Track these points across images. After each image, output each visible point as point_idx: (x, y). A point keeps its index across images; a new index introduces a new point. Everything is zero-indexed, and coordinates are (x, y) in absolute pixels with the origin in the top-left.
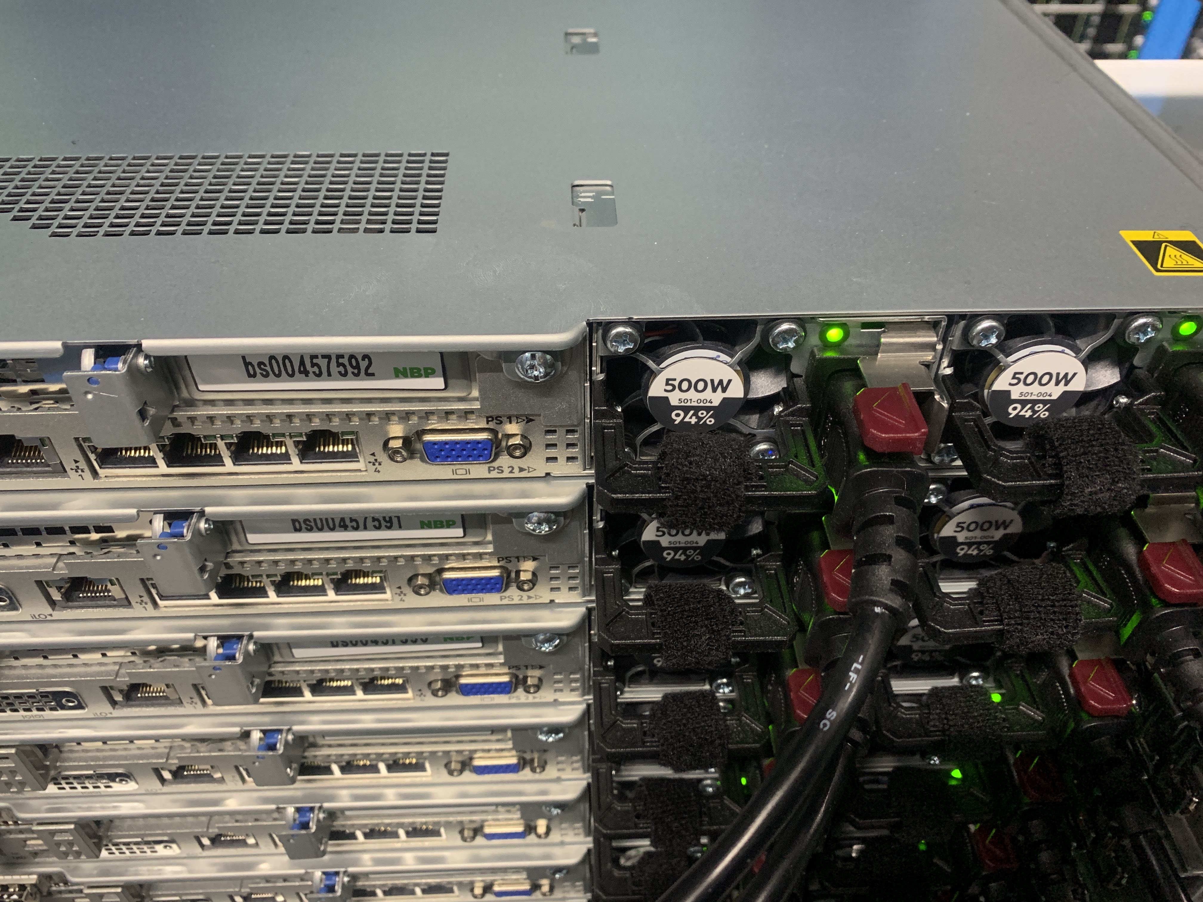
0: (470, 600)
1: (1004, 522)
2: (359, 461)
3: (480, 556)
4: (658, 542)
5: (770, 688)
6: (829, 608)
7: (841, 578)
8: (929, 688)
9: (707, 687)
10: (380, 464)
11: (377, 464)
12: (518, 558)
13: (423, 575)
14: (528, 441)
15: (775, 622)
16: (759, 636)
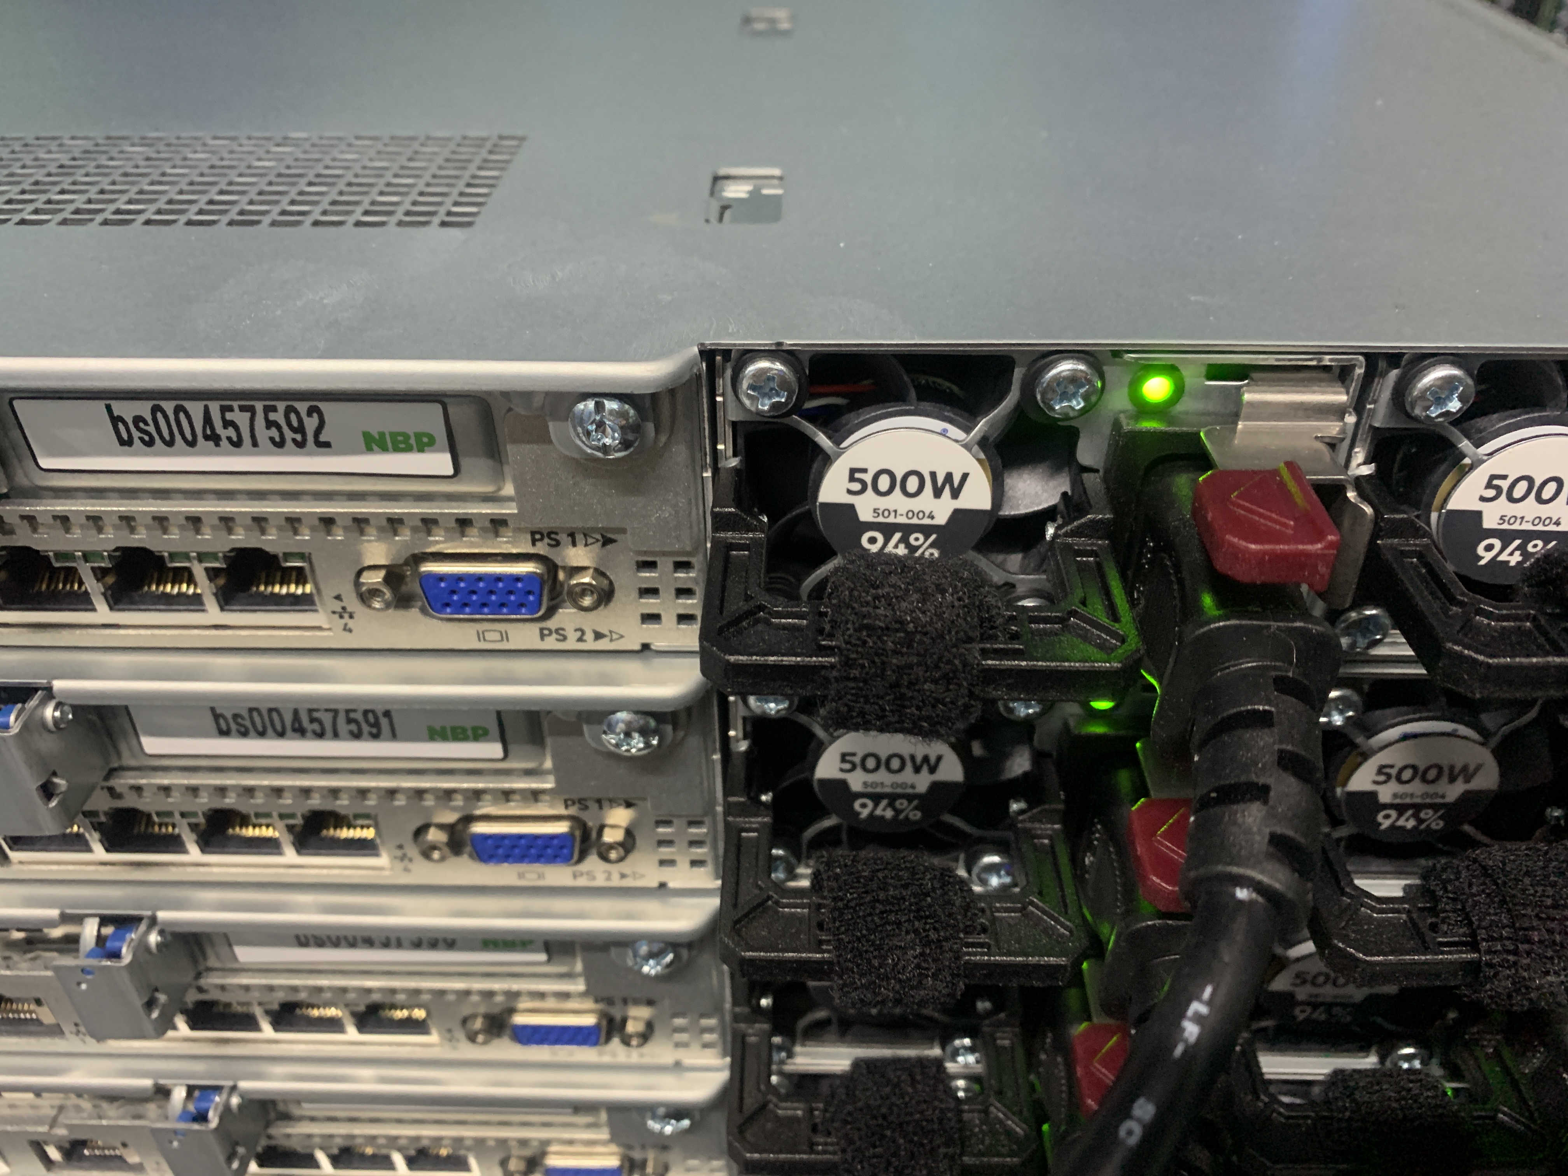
0: (521, 876)
1: (1465, 768)
2: (316, 611)
3: (535, 795)
4: (844, 783)
5: (1043, 1057)
6: (1146, 907)
7: (1168, 848)
8: (1327, 1071)
9: (936, 1052)
10: (351, 617)
11: (346, 616)
12: (599, 801)
13: (441, 827)
14: (606, 582)
15: (1048, 931)
16: (1016, 955)
